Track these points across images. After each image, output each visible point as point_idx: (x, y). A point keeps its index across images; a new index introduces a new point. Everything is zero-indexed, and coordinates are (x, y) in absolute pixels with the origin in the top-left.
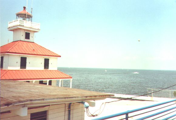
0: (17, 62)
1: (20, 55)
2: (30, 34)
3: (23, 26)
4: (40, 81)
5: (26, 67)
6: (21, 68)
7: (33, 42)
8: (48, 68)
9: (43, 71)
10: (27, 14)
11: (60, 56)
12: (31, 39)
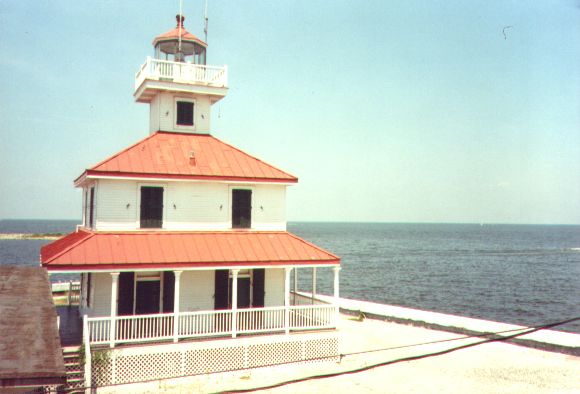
0: (128, 206)
1: (138, 182)
2: (195, 107)
3: (170, 81)
4: (217, 272)
5: (161, 223)
6: (143, 225)
7: (208, 135)
8: (247, 224)
9: (226, 234)
10: (180, 40)
11: (295, 180)
12: (199, 125)
